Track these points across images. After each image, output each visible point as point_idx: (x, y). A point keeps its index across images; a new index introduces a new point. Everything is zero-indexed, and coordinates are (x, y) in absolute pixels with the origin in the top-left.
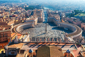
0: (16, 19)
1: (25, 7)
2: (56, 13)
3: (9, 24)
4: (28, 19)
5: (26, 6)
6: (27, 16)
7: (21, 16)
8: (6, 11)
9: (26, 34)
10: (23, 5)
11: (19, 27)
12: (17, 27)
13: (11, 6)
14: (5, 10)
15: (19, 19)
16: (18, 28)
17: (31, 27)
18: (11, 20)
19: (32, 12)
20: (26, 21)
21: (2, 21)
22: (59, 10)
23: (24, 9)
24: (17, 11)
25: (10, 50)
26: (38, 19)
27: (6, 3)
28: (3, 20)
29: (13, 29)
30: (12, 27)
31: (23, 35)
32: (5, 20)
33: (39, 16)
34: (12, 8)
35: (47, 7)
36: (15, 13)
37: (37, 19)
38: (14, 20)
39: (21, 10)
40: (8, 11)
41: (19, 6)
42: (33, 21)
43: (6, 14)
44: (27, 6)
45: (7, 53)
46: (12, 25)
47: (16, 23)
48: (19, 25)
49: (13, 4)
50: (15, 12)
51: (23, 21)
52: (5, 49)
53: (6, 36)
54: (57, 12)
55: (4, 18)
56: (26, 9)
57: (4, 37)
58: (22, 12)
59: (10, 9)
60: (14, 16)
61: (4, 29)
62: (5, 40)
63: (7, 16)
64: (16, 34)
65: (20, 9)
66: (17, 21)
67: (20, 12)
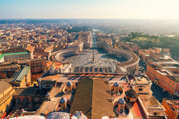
0: (55, 45)
1: (67, 28)
2: (107, 37)
3: (46, 50)
4: (71, 44)
5: (69, 27)
6: (69, 41)
7: (62, 41)
8: (43, 34)
9: (67, 63)
10: (65, 26)
11: (59, 54)
12: (56, 54)
13: (50, 28)
14: (41, 32)
15: (60, 44)
16: (57, 56)
17: (74, 55)
18: (49, 45)
19: (77, 35)
20: (68, 47)
21: (37, 46)
22: (112, 32)
23: (66, 32)
24: (57, 34)
25: (44, 82)
26: (84, 44)
27: (43, 24)
28: (39, 46)
29: (51, 57)
30: (50, 54)
31: (64, 64)
32: (40, 45)
33: (85, 40)
34: (50, 31)
35: (96, 29)
36: (54, 37)
37: (82, 44)
38: (53, 46)
39: (62, 33)
40: (45, 34)
41: (59, 28)
42: (76, 47)
43: (43, 38)
44: (71, 28)
45: (40, 86)
46: (50, 51)
47: (55, 50)
48: (59, 52)
49: (52, 25)
50: (54, 35)
51: (64, 47)
52: (38, 82)
53: (41, 66)
54: (109, 35)
55: (40, 42)
56: (69, 31)
57: (37, 66)
58: (63, 35)
59: (48, 31)
60: (53, 40)
61: (40, 57)
62: (40, 70)
63: (44, 41)
64: (53, 63)
65: (60, 32)
66: (56, 46)
67: (61, 35)
